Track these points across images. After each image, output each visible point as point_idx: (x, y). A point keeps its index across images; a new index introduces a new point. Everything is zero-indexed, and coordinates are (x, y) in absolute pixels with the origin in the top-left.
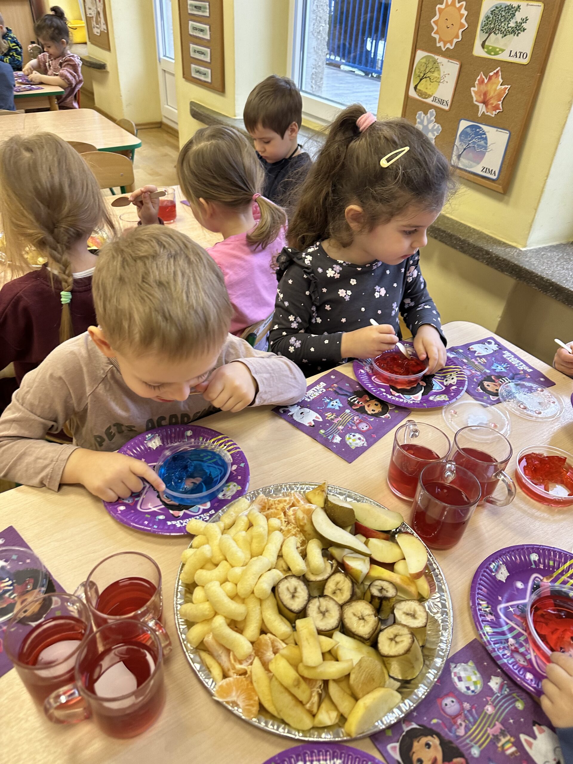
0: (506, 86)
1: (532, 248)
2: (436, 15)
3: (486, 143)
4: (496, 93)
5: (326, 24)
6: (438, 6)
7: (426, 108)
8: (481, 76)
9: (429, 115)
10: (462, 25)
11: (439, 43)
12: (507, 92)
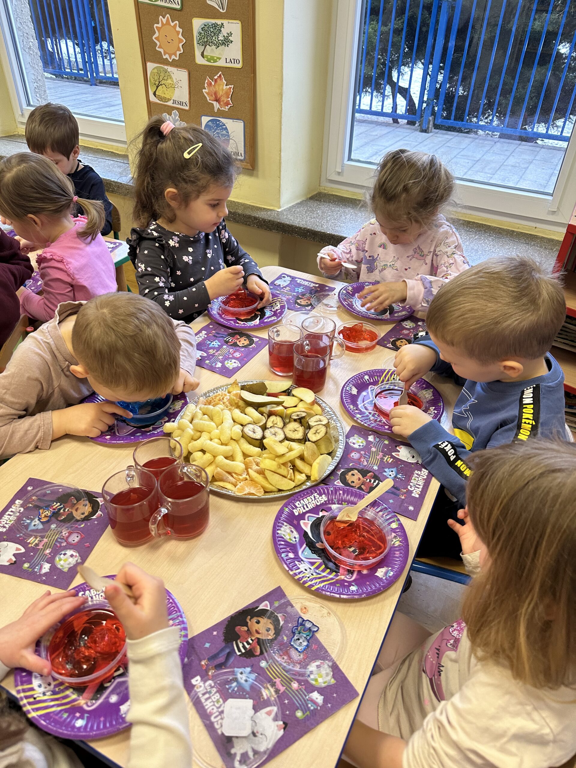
0: (230, 86)
1: (285, 208)
2: (155, 33)
3: (228, 133)
4: (224, 92)
5: (34, 40)
6: (155, 25)
7: (169, 110)
8: (208, 80)
9: (173, 115)
10: (181, 41)
11: (165, 55)
12: (232, 90)
